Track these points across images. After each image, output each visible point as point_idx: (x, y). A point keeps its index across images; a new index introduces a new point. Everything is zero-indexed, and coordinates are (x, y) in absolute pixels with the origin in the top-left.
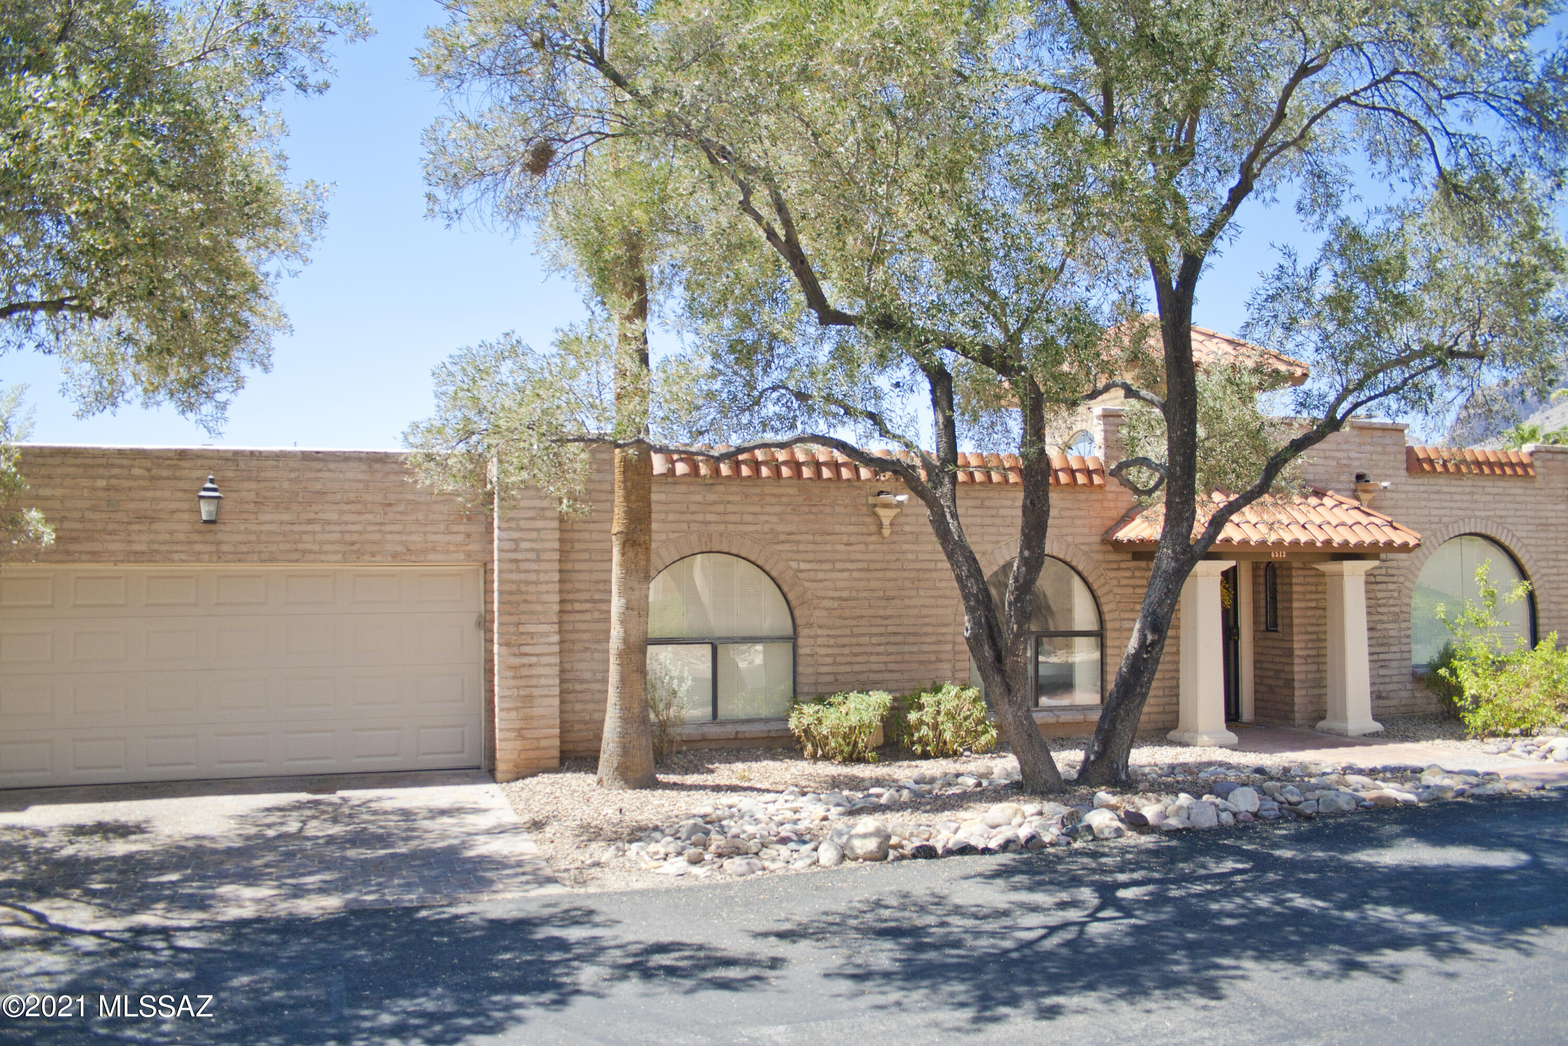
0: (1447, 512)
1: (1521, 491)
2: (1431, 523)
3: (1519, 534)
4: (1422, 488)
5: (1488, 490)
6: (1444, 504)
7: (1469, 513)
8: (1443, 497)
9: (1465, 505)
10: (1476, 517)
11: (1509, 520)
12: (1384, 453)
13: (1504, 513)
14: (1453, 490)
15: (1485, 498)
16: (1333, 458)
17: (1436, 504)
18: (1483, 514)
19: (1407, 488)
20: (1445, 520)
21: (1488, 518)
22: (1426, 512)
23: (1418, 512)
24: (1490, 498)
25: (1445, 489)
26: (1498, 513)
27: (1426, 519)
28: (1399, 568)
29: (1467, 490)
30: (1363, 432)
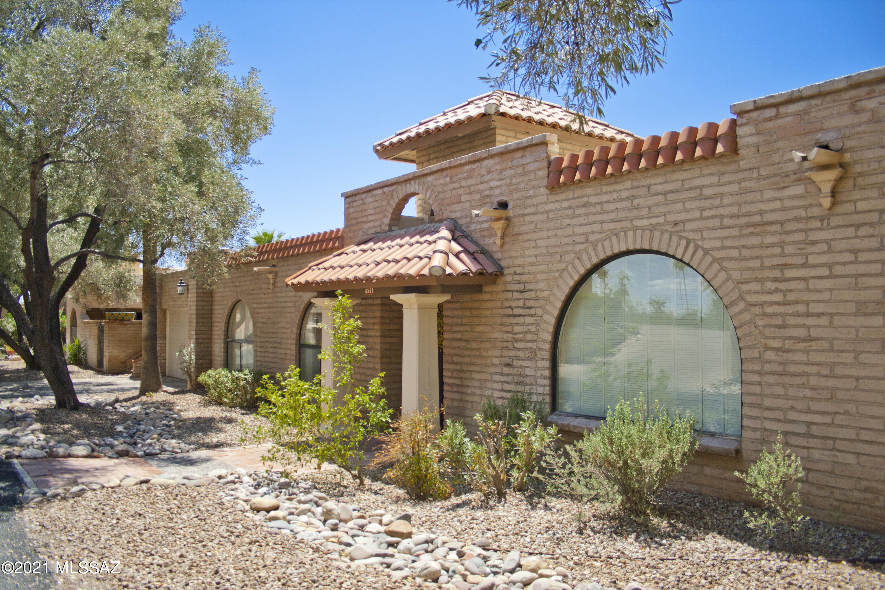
0: (596, 227)
1: (714, 179)
2: (575, 243)
3: (706, 245)
4: (565, 204)
5: (654, 189)
6: (592, 218)
7: (627, 224)
8: (592, 210)
9: (621, 215)
10: (635, 229)
11: (689, 226)
12: (524, 174)
13: (682, 217)
14: (605, 198)
15: (651, 201)
16: (476, 192)
17: (581, 220)
18: (646, 222)
19: (549, 207)
20: (592, 238)
21: (653, 228)
22: (569, 231)
23: (559, 232)
24: (660, 198)
25: (593, 199)
26: (671, 218)
27: (569, 240)
28: (536, 299)
29: (625, 194)
30: (505, 157)
